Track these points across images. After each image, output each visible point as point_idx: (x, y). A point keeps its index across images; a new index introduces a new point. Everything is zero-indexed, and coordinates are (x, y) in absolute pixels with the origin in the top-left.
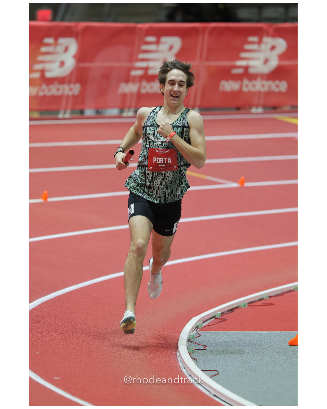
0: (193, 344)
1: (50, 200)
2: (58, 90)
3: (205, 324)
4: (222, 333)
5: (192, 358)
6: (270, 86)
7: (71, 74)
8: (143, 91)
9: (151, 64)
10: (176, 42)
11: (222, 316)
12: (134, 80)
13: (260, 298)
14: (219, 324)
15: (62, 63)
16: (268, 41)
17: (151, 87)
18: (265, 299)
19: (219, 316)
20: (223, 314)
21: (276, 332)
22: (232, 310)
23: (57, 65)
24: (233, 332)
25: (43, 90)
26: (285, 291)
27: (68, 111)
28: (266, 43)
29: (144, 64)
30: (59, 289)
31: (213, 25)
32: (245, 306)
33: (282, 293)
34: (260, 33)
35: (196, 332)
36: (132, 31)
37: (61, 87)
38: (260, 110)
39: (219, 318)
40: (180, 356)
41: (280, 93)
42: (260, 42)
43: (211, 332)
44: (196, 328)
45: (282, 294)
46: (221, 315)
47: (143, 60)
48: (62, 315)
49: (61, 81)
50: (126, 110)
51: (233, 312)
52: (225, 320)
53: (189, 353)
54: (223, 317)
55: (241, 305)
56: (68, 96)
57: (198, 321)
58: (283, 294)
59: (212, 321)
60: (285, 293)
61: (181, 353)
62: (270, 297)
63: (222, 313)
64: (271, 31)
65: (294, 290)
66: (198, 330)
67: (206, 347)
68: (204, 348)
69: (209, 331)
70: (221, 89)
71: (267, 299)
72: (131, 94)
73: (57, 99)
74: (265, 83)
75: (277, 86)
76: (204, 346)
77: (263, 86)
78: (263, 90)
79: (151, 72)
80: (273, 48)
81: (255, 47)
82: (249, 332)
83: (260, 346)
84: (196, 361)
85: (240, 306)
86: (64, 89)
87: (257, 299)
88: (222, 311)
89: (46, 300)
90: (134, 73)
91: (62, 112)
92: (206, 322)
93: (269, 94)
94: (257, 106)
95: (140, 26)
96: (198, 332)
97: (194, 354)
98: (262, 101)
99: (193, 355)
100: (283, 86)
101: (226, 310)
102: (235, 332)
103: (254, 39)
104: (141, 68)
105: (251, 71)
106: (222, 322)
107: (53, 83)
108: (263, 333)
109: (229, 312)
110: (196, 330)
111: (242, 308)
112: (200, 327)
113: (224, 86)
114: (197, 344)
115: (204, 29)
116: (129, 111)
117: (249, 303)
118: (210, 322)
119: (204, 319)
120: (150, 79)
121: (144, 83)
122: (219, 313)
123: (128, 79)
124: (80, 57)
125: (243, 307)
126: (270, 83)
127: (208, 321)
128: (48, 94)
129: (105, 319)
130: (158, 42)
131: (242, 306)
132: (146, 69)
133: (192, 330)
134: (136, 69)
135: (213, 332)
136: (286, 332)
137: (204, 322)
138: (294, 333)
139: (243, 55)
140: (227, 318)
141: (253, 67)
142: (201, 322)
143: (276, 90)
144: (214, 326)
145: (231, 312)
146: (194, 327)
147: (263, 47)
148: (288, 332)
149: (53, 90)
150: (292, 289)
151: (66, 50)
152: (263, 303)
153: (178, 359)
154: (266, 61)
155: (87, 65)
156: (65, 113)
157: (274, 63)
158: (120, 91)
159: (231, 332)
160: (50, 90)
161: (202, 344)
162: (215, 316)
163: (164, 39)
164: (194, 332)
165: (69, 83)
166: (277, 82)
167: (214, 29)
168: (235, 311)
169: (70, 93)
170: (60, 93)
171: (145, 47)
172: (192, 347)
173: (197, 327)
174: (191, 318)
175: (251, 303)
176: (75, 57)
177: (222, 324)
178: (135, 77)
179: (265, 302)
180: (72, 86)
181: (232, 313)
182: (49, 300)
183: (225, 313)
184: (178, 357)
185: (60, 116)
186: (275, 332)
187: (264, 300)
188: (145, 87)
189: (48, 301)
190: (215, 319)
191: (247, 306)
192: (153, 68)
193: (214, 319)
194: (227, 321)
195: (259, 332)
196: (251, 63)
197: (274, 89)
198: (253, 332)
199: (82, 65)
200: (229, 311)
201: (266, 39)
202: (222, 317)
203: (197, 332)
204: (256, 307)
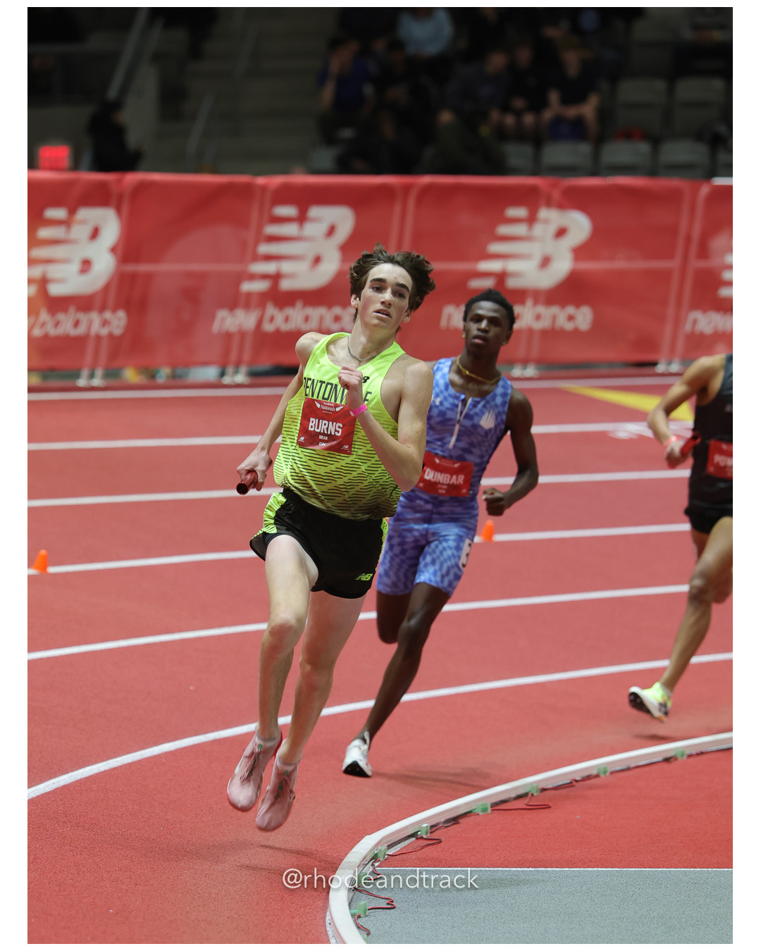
0: (363, 896)
1: (52, 570)
2: (77, 324)
3: (391, 852)
4: (432, 870)
5: (358, 927)
6: (554, 318)
7: (107, 288)
8: (268, 327)
9: (286, 267)
10: (342, 218)
11: (431, 833)
12: (248, 302)
13: (522, 792)
14: (424, 850)
15: (86, 265)
16: (551, 217)
17: (287, 319)
18: (532, 795)
19: (427, 833)
20: (434, 828)
21: (552, 869)
22: (455, 820)
23: (75, 267)
24: (456, 869)
25: (43, 324)
26: (578, 778)
27: (99, 372)
28: (546, 221)
29: (270, 268)
30: (67, 772)
31: (427, 179)
32: (484, 810)
33: (571, 783)
34: (532, 199)
35: (371, 870)
36: (246, 192)
37: (82, 316)
38: (530, 371)
39: (425, 837)
40: (332, 923)
41: (576, 331)
42: (531, 220)
43: (405, 868)
44: (371, 860)
45: (570, 785)
46: (429, 831)
47: (269, 258)
48: (68, 829)
49: (84, 303)
50: (230, 370)
51: (458, 823)
52: (440, 841)
53: (353, 915)
54: (435, 836)
55: (475, 809)
56: (98, 338)
57: (377, 845)
58: (574, 783)
59: (408, 845)
60: (577, 781)
61: (334, 916)
62: (543, 790)
63: (432, 827)
64: (556, 195)
65: (597, 776)
66: (376, 864)
67: (392, 902)
68: (388, 904)
69: (401, 867)
70: (443, 323)
71: (535, 794)
72: (242, 334)
73: (75, 345)
74: (541, 309)
75: (571, 318)
76: (387, 901)
77: (538, 317)
78: (538, 326)
79: (285, 285)
80: (561, 233)
81: (520, 229)
82: (491, 869)
83: (513, 901)
84: (369, 934)
85: (474, 811)
86: (90, 323)
87: (513, 795)
88: (432, 824)
89: (35, 796)
90: (247, 287)
91: (85, 373)
92: (395, 847)
93: (552, 334)
94: (525, 362)
95: (261, 180)
96: (377, 869)
97: (364, 920)
98: (535, 352)
99: (360, 921)
100: (583, 317)
101: (443, 820)
102: (459, 869)
103: (520, 212)
104: (265, 277)
105: (511, 283)
106: (430, 847)
107: (65, 310)
108: (522, 871)
109: (449, 825)
110: (372, 865)
111: (478, 814)
112: (382, 857)
113: (450, 316)
114: (372, 895)
115: (407, 189)
116: (236, 372)
117: (494, 805)
118: (404, 848)
119: (389, 841)
120: (285, 299)
121: (271, 310)
122: (425, 825)
123: (234, 301)
124: (127, 251)
125: (481, 814)
126: (555, 310)
127: (399, 845)
128: (53, 332)
129: (167, 838)
130: (302, 219)
131: (479, 811)
132: (276, 278)
133: (363, 864)
134: (252, 277)
135: (410, 868)
136: (574, 869)
137: (390, 846)
138: (591, 871)
139: (495, 248)
140: (443, 839)
141: (516, 275)
142: (385, 847)
143: (569, 326)
144: (413, 856)
145: (454, 824)
146: (368, 858)
147: (538, 229)
148: (578, 869)
149: (66, 325)
150: (594, 772)
151: (95, 234)
152: (527, 805)
153: (328, 929)
154: (545, 262)
155: (143, 268)
156: (92, 376)
157: (563, 266)
158: (216, 327)
159: (449, 869)
160: (57, 324)
161: (383, 896)
162: (418, 832)
163: (314, 211)
164: (366, 868)
165: (102, 309)
166: (570, 310)
167: (427, 189)
168: (460, 821)
169: (104, 332)
170: (81, 330)
171: (272, 230)
172: (362, 903)
173: (375, 858)
174: (361, 837)
175: (499, 805)
176: (113, 250)
177: (432, 852)
178: (249, 295)
179: (531, 804)
180: (108, 315)
181: (455, 826)
182: (42, 795)
183: (440, 825)
184: (327, 925)
185: (82, 382)
186: (549, 869)
187: (530, 795)
188: (272, 319)
189: (38, 796)
190: (417, 839)
191: (489, 810)
192: (291, 276)
193: (414, 839)
194: (442, 844)
195: (514, 869)
196: (512, 266)
197: (563, 323)
198: (500, 869)
199: (130, 268)
200: (447, 821)
201: (543, 213)
202: (432, 835)
203: (374, 868)
204: (508, 812)
